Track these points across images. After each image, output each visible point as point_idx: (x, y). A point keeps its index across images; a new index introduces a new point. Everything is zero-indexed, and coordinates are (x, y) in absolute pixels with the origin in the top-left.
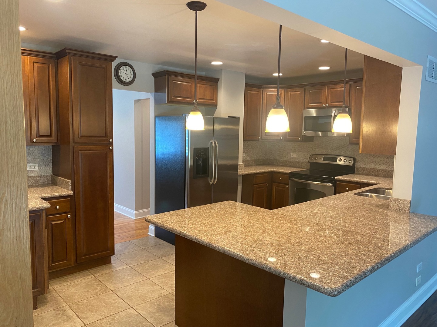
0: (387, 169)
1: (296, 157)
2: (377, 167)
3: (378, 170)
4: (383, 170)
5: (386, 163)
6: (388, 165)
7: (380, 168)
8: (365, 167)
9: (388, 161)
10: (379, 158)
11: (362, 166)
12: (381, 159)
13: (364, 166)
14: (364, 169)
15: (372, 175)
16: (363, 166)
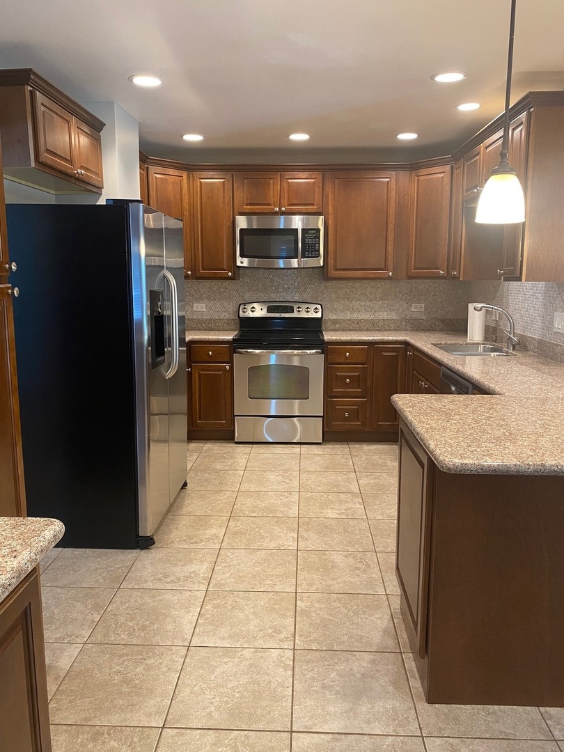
0: (372, 317)
1: (204, 310)
2: (356, 316)
3: (359, 322)
4: (366, 321)
5: (370, 309)
6: (373, 311)
7: (361, 318)
8: (336, 318)
9: (372, 306)
10: (358, 302)
11: (331, 318)
12: (362, 303)
13: (334, 317)
14: (334, 322)
15: (350, 330)
16: (332, 316)
